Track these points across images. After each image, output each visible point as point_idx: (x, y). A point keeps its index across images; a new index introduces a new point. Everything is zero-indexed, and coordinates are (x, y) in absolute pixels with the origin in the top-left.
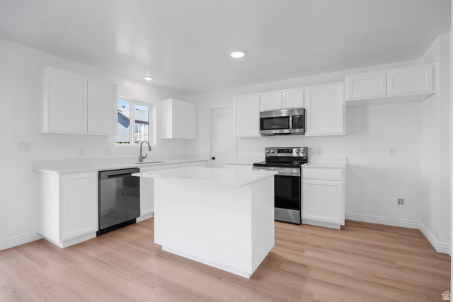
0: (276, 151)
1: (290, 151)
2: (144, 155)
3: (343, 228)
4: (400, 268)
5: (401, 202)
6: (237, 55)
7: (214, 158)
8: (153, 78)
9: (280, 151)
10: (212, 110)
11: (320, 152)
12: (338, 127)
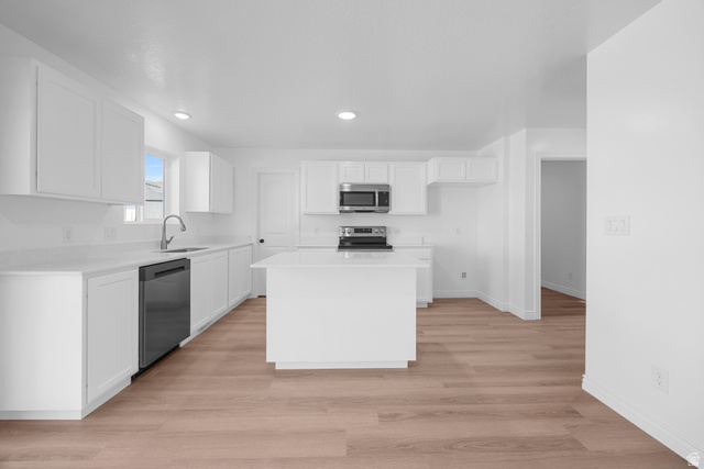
0: (353, 230)
1: (369, 230)
2: (168, 239)
3: (430, 305)
4: (495, 328)
5: (464, 275)
6: (347, 116)
7: (262, 241)
8: (191, 116)
9: (357, 230)
10: (259, 174)
11: (398, 232)
12: (420, 206)
